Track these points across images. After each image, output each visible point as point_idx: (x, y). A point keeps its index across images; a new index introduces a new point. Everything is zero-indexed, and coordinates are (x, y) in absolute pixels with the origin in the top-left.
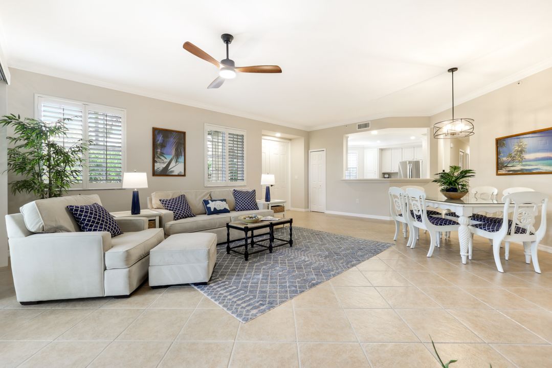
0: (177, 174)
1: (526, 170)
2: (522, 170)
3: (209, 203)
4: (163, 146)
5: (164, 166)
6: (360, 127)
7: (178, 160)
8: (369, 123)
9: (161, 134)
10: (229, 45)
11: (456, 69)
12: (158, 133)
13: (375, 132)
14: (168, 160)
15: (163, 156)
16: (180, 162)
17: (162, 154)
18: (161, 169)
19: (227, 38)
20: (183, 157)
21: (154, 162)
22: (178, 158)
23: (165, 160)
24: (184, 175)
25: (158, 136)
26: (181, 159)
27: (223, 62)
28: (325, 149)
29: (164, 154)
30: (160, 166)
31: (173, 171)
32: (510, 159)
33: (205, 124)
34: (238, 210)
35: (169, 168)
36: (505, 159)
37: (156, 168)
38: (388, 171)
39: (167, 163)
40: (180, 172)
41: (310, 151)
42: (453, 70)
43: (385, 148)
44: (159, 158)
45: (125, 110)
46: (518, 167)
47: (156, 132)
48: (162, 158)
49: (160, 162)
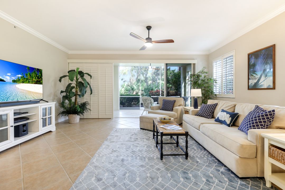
0: (266, 87)
4: (255, 65)
5: (256, 81)
7: (267, 75)
9: (253, 57)
10: (150, 31)
14: (259, 76)
15: (255, 73)
18: (253, 84)
19: (149, 28)
21: (249, 79)
23: (257, 77)
24: (274, 88)
25: (251, 59)
27: (147, 39)
30: (252, 82)
31: (262, 85)
35: (260, 83)
37: (250, 84)
39: (258, 79)
40: (269, 86)
44: (252, 75)
47: (250, 57)
48: (254, 75)
49: (253, 79)
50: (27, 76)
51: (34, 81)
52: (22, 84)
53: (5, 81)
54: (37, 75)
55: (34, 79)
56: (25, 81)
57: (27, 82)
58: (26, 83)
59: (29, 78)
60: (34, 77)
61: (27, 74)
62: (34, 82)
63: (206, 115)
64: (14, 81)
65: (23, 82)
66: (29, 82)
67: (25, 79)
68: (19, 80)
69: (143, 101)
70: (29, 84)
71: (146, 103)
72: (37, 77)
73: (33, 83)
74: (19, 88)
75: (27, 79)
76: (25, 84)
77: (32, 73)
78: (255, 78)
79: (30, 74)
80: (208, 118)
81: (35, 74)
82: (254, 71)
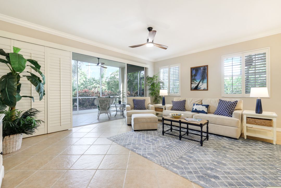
0: (203, 89)
4: (195, 75)
5: (196, 85)
12: (193, 70)
14: (198, 82)
18: (195, 87)
20: (206, 80)
21: (191, 84)
22: (203, 80)
23: (197, 82)
24: (207, 90)
25: (193, 71)
29: (196, 79)
30: (194, 86)
31: (201, 88)
33: (222, 56)
35: (199, 86)
37: (192, 87)
40: (205, 88)
44: (193, 81)
45: (180, 64)
47: (192, 70)
48: (195, 81)
49: (194, 84)
63: (181, 109)
69: (100, 102)
71: (104, 105)
80: (184, 111)
82: (195, 79)
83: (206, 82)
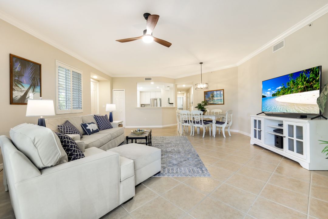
1: (214, 103)
2: (213, 103)
3: (87, 126)
4: (20, 75)
6: (147, 79)
7: (35, 90)
8: (151, 78)
9: (18, 62)
11: (202, 63)
12: (16, 61)
13: (152, 83)
16: (37, 92)
17: (20, 82)
18: (19, 97)
20: (39, 87)
21: (11, 90)
22: (35, 87)
25: (16, 64)
26: (38, 89)
28: (124, 90)
29: (22, 82)
30: (17, 94)
32: (209, 99)
33: (56, 60)
34: (102, 130)
36: (207, 99)
38: (143, 104)
39: (25, 92)
41: (113, 90)
42: (201, 63)
43: (143, 91)
46: (212, 102)
47: (14, 61)
48: (20, 86)
49: (18, 91)
50: (289, 85)
51: (301, 88)
52: (282, 96)
53: (266, 97)
54: (305, 78)
55: (300, 86)
56: (285, 92)
57: (289, 92)
58: (288, 94)
59: (292, 87)
60: (300, 83)
61: (289, 83)
62: (299, 90)
64: (274, 95)
65: (283, 94)
66: (292, 92)
67: (287, 89)
68: (279, 92)
70: (292, 95)
72: (305, 81)
73: (298, 92)
74: (278, 101)
75: (289, 89)
76: (286, 95)
77: (297, 79)
78: (20, 90)
79: (293, 81)
81: (302, 78)
82: (20, 81)
83: (39, 91)
